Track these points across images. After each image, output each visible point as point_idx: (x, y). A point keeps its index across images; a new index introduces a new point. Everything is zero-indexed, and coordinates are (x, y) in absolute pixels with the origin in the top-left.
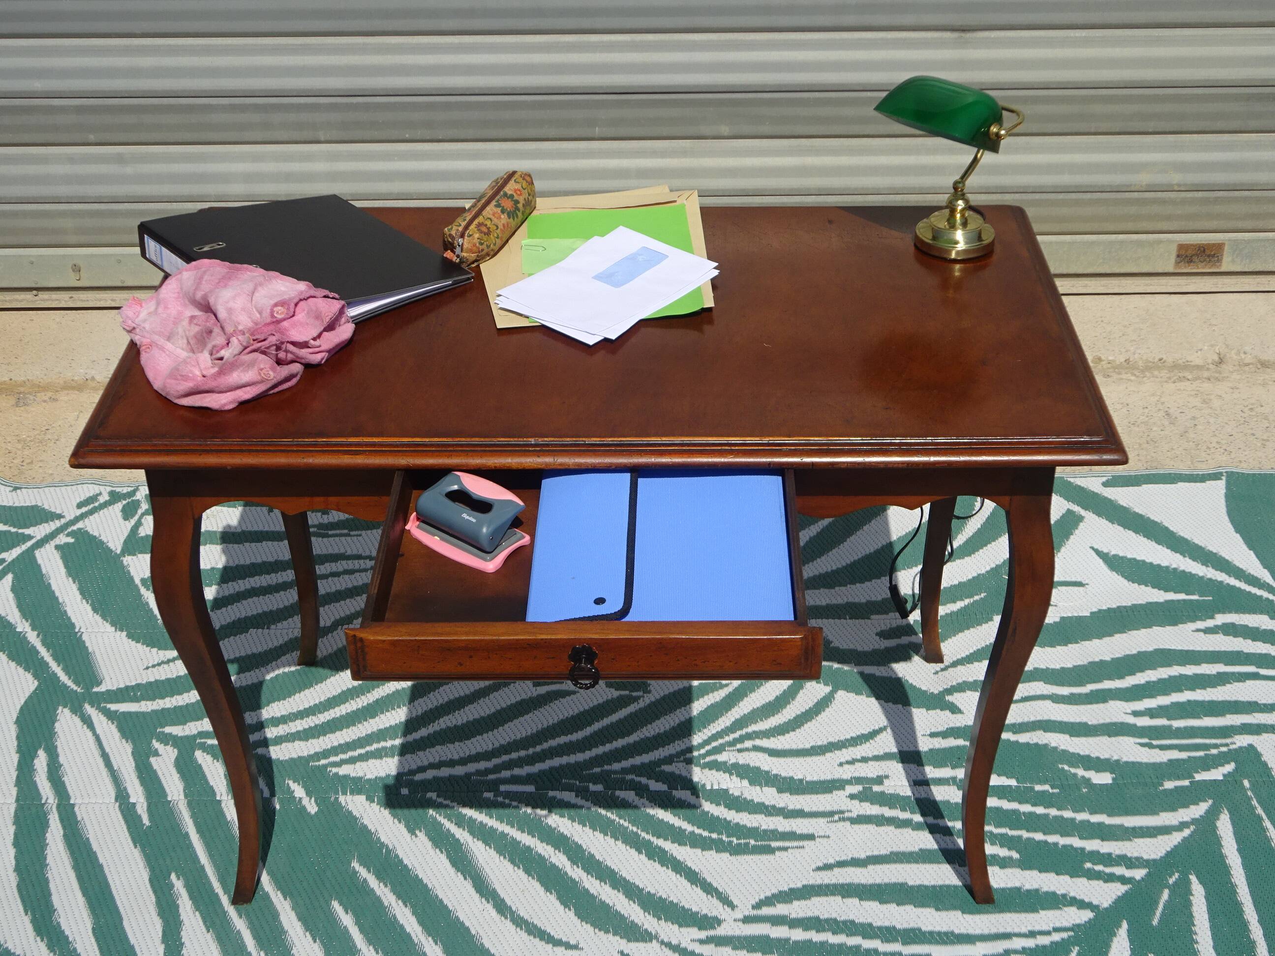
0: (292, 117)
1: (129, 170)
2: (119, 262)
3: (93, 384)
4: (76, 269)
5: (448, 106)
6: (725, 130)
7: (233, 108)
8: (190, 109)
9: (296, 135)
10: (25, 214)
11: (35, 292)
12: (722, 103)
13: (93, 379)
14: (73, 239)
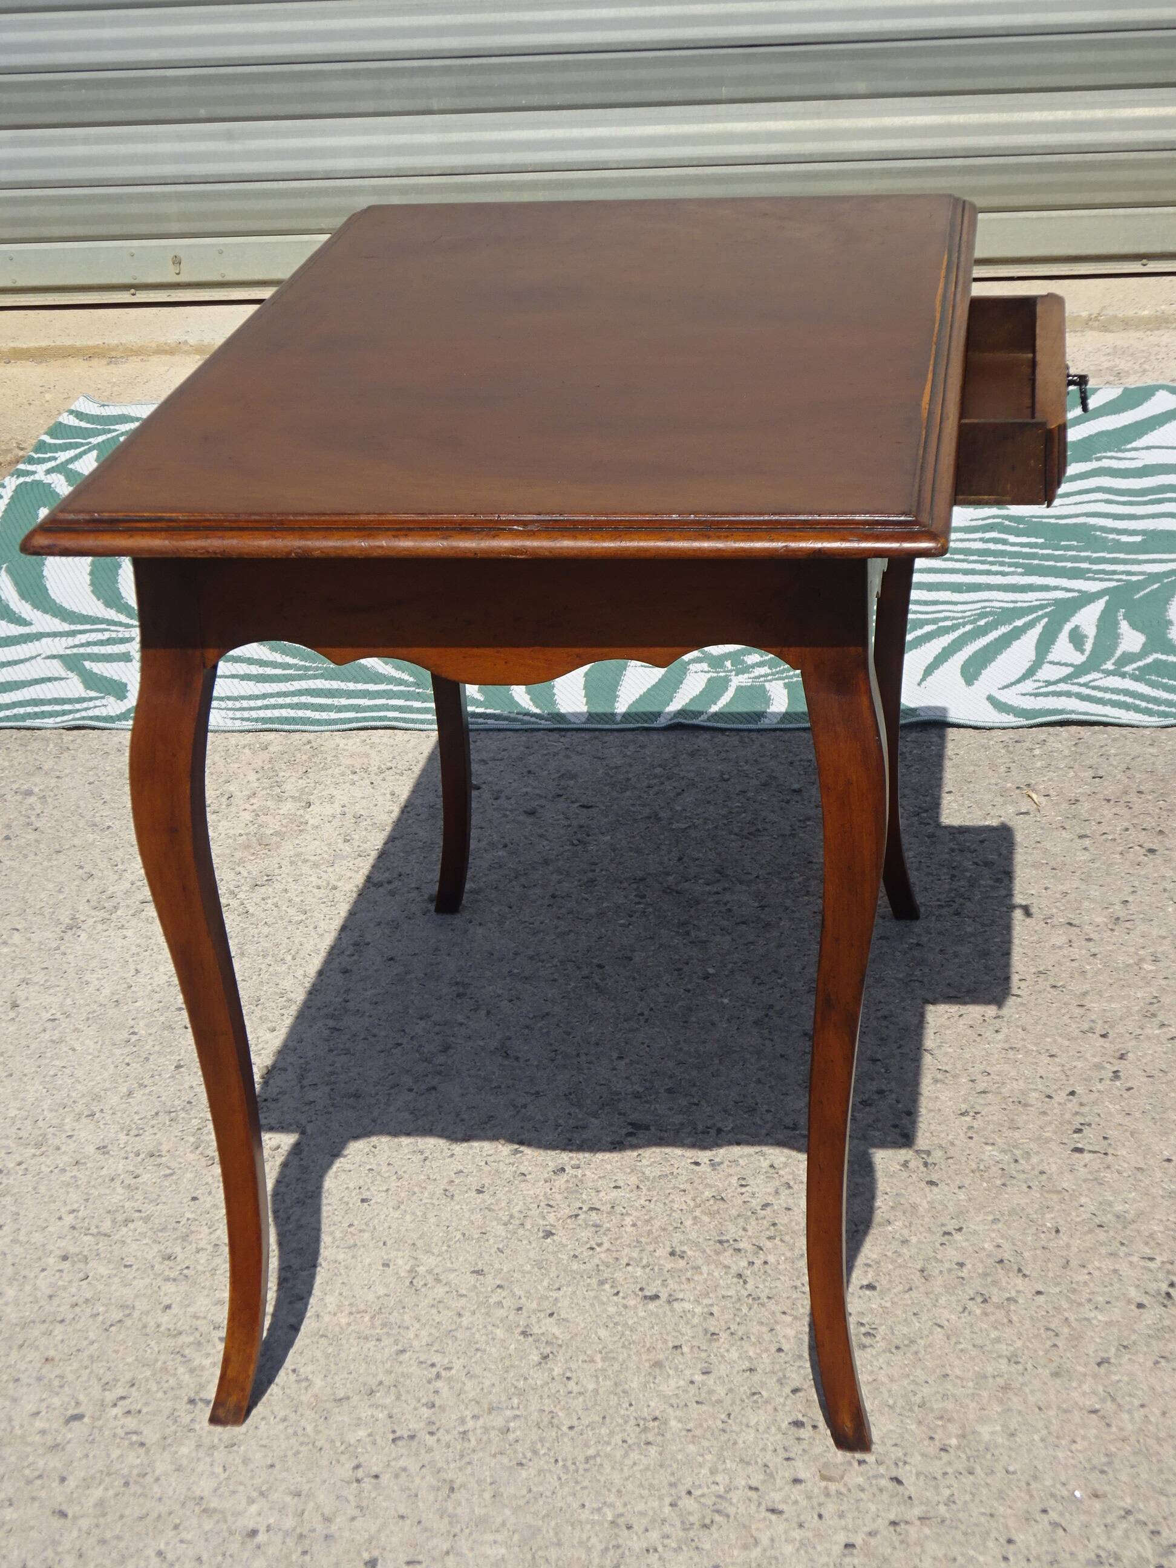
0: (404, 83)
1: (237, 146)
2: (221, 252)
3: (184, 348)
4: (177, 261)
5: (565, 66)
6: (862, 87)
7: (345, 73)
8: (302, 76)
9: (409, 105)
10: (130, 198)
11: (133, 291)
12: (855, 54)
13: (186, 342)
14: (175, 227)
